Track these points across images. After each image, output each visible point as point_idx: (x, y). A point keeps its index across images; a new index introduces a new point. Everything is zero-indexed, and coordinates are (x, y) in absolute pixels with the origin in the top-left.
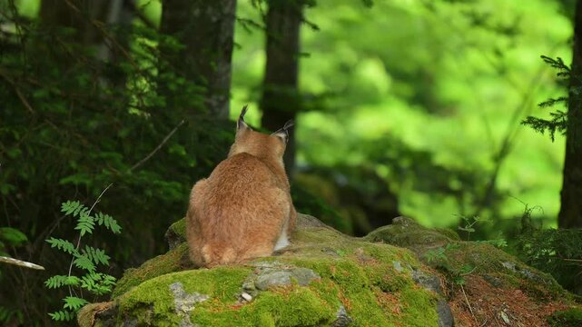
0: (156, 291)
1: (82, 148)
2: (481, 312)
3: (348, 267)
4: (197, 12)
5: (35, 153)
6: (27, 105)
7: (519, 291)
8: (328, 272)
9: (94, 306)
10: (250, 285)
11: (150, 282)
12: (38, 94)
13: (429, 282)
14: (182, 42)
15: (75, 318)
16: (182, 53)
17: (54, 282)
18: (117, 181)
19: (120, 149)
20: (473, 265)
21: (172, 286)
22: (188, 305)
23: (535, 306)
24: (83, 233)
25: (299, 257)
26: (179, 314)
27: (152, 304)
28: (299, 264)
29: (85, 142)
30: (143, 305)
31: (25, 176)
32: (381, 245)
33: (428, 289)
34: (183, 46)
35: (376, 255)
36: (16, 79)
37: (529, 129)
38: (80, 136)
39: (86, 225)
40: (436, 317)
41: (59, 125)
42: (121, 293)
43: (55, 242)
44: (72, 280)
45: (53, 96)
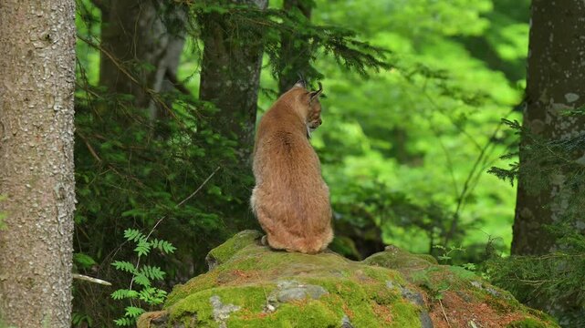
0: (199, 303)
1: (139, 189)
2: (454, 321)
3: (351, 285)
4: (229, 83)
5: (101, 192)
6: (95, 155)
7: (484, 305)
8: (335, 289)
9: (150, 313)
10: (273, 299)
11: (194, 295)
12: (104, 146)
13: (414, 297)
14: (217, 107)
15: (135, 324)
16: (218, 115)
17: (117, 295)
18: (168, 214)
19: (168, 190)
20: (449, 284)
21: (211, 299)
22: (224, 314)
23: (497, 317)
24: (140, 254)
25: (312, 276)
26: (217, 321)
27: (196, 313)
28: (312, 282)
29: (141, 184)
30: (188, 314)
31: (94, 210)
32: (376, 268)
33: (413, 303)
34: (219, 110)
35: (373, 276)
36: (86, 135)
37: (493, 177)
38: (137, 180)
39: (143, 248)
40: (420, 324)
41: (121, 171)
42: (171, 304)
43: (119, 265)
44: (132, 293)
45: (115, 148)
